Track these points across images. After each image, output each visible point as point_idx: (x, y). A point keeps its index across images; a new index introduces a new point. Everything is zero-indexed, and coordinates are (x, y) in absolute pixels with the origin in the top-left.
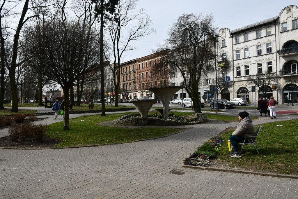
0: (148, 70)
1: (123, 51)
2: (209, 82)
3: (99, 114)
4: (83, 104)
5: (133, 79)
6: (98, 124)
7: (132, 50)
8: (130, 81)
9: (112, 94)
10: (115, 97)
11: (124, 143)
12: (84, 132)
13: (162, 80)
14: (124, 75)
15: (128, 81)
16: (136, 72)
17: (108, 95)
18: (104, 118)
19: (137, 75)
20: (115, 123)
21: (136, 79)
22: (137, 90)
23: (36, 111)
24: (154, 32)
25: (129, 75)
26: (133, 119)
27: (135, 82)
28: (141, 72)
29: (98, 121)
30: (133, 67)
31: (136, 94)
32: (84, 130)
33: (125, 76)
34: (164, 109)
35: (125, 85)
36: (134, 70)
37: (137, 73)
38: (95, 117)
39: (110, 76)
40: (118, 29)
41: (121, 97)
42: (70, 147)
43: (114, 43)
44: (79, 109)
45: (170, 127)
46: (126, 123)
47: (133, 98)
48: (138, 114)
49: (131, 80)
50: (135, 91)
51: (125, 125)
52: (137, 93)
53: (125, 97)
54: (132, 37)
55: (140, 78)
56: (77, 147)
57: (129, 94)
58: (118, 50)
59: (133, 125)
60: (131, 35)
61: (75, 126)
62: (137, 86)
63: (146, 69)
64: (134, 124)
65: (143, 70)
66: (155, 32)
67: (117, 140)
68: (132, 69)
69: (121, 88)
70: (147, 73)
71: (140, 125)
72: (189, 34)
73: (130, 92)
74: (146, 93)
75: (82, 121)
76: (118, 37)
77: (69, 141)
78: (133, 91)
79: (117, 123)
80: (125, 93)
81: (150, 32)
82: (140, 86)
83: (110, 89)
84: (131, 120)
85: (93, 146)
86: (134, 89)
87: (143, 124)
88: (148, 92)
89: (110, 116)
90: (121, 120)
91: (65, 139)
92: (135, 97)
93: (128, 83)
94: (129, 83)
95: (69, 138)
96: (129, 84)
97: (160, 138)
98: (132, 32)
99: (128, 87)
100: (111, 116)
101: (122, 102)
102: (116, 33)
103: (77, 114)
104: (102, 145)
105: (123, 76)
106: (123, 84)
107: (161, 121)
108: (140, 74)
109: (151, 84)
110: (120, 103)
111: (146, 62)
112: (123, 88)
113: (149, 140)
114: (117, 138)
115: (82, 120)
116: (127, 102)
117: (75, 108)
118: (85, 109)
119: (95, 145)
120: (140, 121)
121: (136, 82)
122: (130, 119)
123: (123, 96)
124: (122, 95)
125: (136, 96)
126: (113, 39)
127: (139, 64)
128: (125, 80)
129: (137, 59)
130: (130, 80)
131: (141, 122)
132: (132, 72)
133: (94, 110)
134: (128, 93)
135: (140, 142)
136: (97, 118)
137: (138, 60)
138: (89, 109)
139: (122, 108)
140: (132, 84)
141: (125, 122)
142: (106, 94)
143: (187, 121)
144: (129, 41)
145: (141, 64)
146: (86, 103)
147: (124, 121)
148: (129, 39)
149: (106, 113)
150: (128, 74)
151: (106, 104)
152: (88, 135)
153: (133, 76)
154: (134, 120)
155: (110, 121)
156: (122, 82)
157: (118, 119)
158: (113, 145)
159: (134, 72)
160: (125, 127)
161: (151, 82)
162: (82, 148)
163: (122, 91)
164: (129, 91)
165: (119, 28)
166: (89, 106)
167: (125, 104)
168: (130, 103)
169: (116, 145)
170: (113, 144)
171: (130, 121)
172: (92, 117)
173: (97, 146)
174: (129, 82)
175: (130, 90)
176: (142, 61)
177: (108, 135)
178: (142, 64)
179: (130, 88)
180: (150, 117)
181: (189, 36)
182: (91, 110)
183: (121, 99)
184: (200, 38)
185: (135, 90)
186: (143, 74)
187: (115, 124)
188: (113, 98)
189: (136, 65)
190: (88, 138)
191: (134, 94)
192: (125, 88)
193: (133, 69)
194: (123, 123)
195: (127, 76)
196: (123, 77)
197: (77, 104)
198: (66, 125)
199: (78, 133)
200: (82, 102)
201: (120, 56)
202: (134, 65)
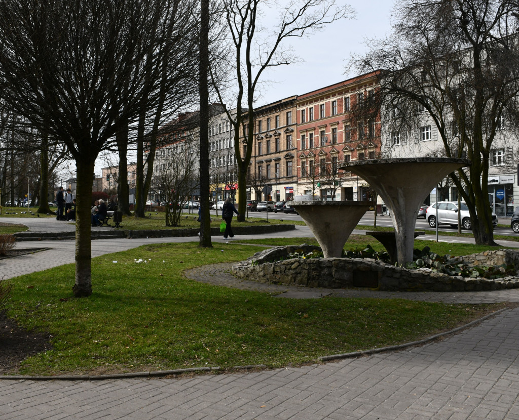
0: (326, 126)
1: (263, 67)
2: (500, 158)
3: (192, 243)
4: (154, 211)
5: (285, 149)
6: (186, 273)
7: (287, 64)
8: (277, 155)
9: (228, 189)
10: (237, 197)
11: (283, 366)
12: (136, 308)
13: (363, 152)
14: (262, 138)
15: (270, 154)
16: (292, 131)
17: (219, 191)
18: (208, 253)
19: (296, 139)
20: (242, 274)
21: (293, 150)
22: (295, 179)
23: (26, 227)
24: (349, 16)
25: (273, 138)
26: (300, 264)
27: (289, 157)
28: (306, 131)
29: (189, 265)
30: (285, 117)
31: (291, 189)
32: (138, 298)
33: (265, 140)
34: (401, 234)
35: (265, 164)
36: (288, 125)
37: (295, 134)
38: (180, 251)
39: (225, 142)
40: (249, 7)
41: (253, 197)
42: (74, 376)
43: (238, 47)
44: (141, 224)
45: (435, 297)
46: (278, 276)
47: (283, 198)
48: (308, 247)
49: (280, 152)
50: (291, 180)
51: (275, 283)
52: (294, 185)
53: (263, 195)
54: (287, 29)
55: (303, 145)
56: (97, 376)
57: (274, 188)
58: (249, 65)
59: (301, 282)
60: (286, 24)
61: (115, 278)
62: (296, 167)
63: (318, 123)
64: (305, 279)
65: (313, 125)
66: (352, 15)
67: (253, 351)
68: (282, 123)
69: (252, 172)
70: (322, 133)
71: (326, 283)
72: (459, 14)
73: (277, 184)
74: (320, 187)
75: (140, 263)
76: (249, 30)
77: (79, 344)
78: (285, 180)
79: (248, 276)
80: (263, 185)
81: (338, 16)
82: (303, 168)
83: (224, 174)
84: (293, 266)
85: (161, 376)
86: (287, 175)
87: (334, 282)
88: (324, 184)
89: (225, 247)
90: (262, 266)
91: (67, 334)
92: (289, 196)
93: (270, 161)
94: (275, 160)
95: (83, 329)
96: (273, 163)
97: (416, 345)
98: (288, 15)
99: (272, 169)
100: (228, 247)
101: (254, 209)
102: (244, 20)
103: (133, 238)
104: (196, 373)
105: (257, 142)
106: (258, 163)
107: (398, 275)
108: (303, 136)
109: (333, 164)
110: (250, 212)
111: (321, 106)
112: (257, 171)
113: (377, 352)
114: (253, 340)
115: (140, 260)
116: (269, 210)
117: (128, 222)
118: (155, 225)
119: (170, 370)
120: (326, 271)
121: (293, 157)
122: (292, 264)
123: (258, 194)
124: (254, 192)
125: (291, 195)
126: (237, 36)
127: (303, 111)
128: (264, 151)
129: (297, 96)
130: (277, 152)
131: (330, 274)
132: (282, 132)
133: (181, 228)
134: (271, 185)
135: (344, 362)
136: (187, 252)
137: (298, 98)
138: (168, 225)
139: (256, 225)
140: (283, 161)
141: (274, 272)
142: (213, 188)
143: (481, 275)
144: (279, 40)
145: (307, 109)
146: (160, 209)
147: (271, 270)
148: (280, 35)
149: (214, 238)
150: (271, 136)
151: (212, 212)
152: (147, 322)
153: (285, 142)
154: (307, 267)
155: (226, 267)
156: (255, 157)
157: (250, 261)
158: (237, 375)
159: (287, 130)
160: (273, 289)
161: (333, 158)
162: (119, 382)
163: (255, 181)
164: (273, 182)
165: (252, 6)
166: (167, 217)
167: (263, 216)
168: (276, 211)
169: (251, 376)
170: (238, 370)
171: (291, 272)
172: (172, 250)
173: (178, 374)
174: (273, 157)
175: (277, 179)
176: (311, 102)
177: (219, 328)
178: (310, 109)
179: (276, 172)
180: (357, 259)
181: (461, 18)
182: (171, 228)
183: (251, 202)
184: (495, 22)
185: (289, 178)
186: (311, 135)
187: (240, 277)
188: (233, 197)
189: (294, 111)
190: (145, 336)
191: (286, 188)
192: (264, 173)
193: (285, 122)
194: (268, 276)
195: (268, 141)
196: (260, 143)
197: (136, 212)
198: (79, 277)
199: (115, 310)
200: (151, 208)
201: (253, 82)
202: (287, 113)
